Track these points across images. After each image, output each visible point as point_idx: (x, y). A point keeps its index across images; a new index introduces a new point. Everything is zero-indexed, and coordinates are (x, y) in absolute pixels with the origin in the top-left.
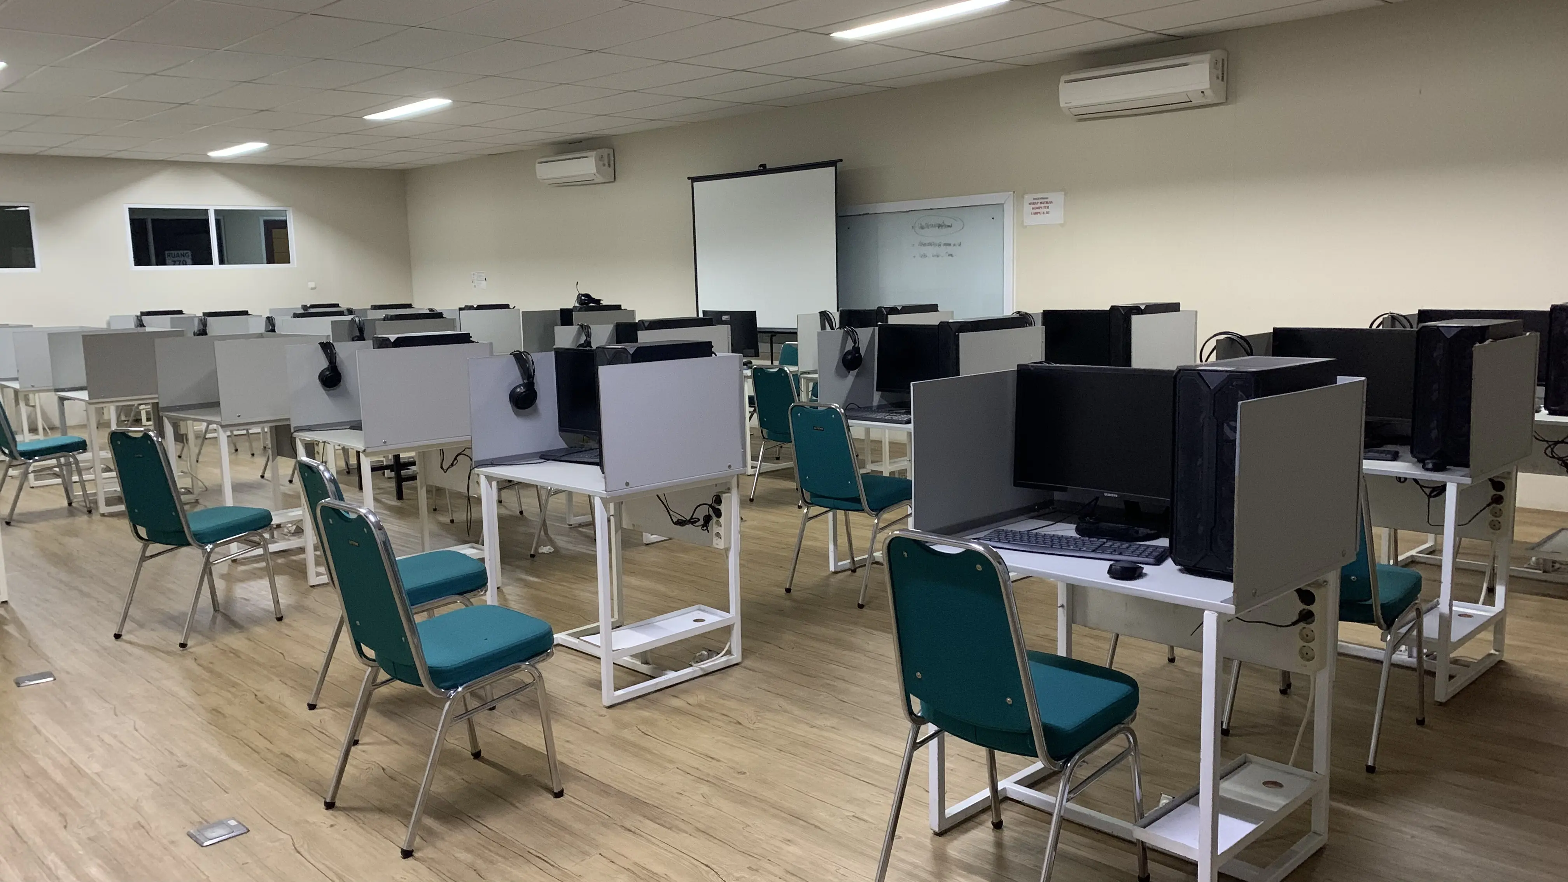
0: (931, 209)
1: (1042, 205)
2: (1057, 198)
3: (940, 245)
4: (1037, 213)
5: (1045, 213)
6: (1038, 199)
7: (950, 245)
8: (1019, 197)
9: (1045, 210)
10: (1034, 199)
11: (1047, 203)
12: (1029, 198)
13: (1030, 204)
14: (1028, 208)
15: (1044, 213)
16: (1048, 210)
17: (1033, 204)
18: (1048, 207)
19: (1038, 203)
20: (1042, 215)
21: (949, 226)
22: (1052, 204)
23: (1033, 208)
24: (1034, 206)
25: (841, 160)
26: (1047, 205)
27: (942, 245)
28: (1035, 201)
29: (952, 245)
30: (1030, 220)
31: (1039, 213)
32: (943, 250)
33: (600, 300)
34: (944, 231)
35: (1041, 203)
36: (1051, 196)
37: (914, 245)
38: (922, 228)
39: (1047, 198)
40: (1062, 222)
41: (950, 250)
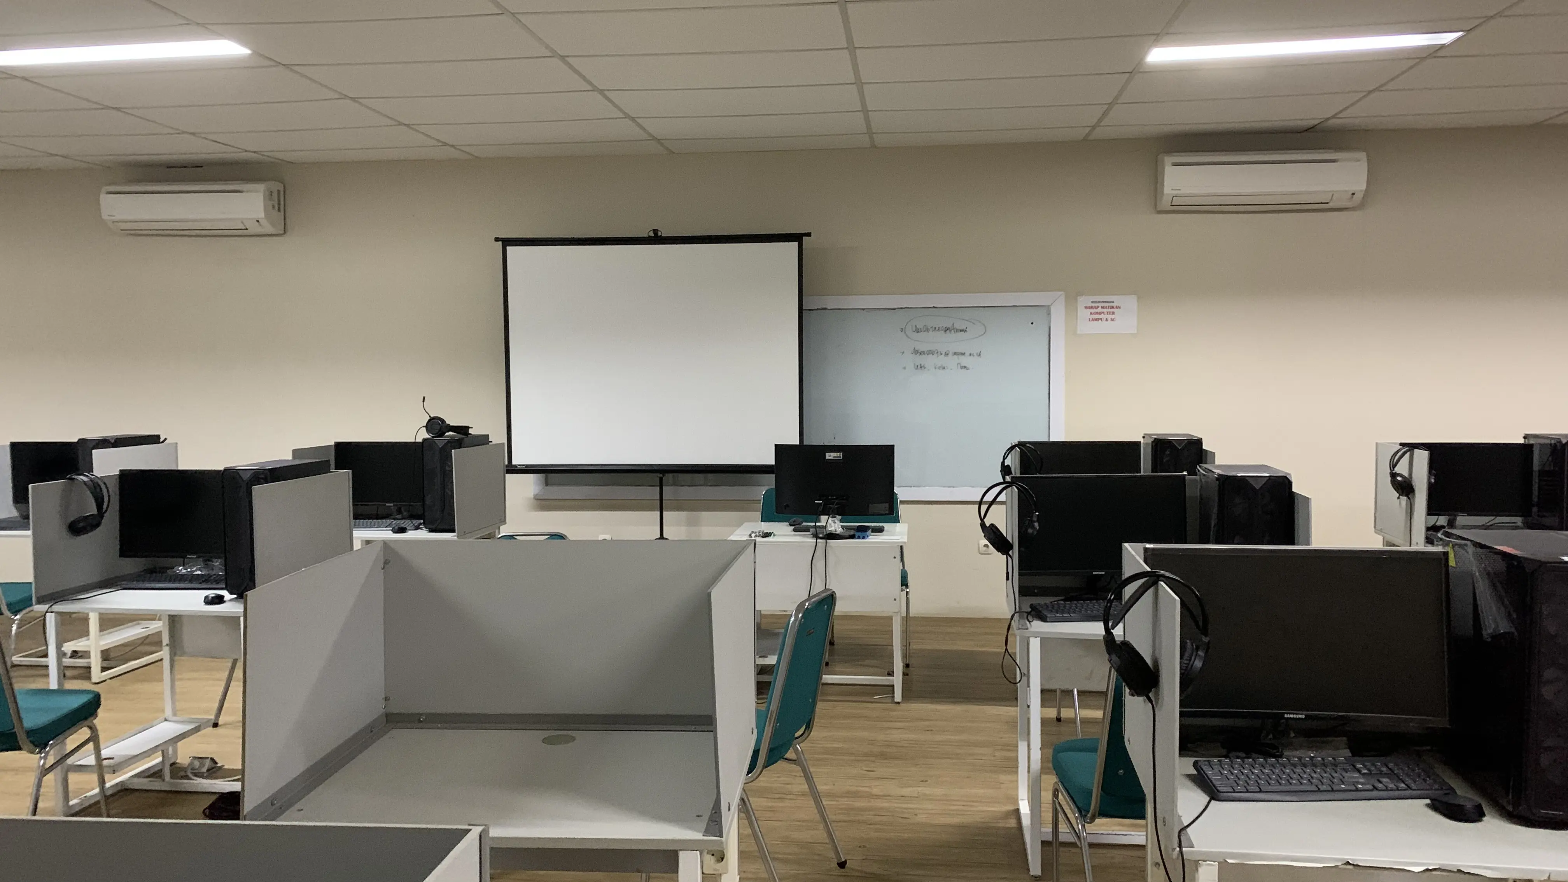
0: (934, 307)
1: (1105, 310)
2: (1128, 303)
3: (946, 354)
4: (1097, 320)
5: (1109, 320)
6: (1099, 302)
7: (963, 354)
8: (1071, 300)
9: (1110, 317)
10: (1092, 302)
11: (1112, 307)
12: (1084, 301)
13: (1086, 308)
14: (1084, 314)
15: (1107, 320)
16: (1113, 317)
17: (1092, 308)
18: (1113, 313)
19: (1098, 307)
20: (1104, 322)
21: (961, 331)
22: (1118, 310)
23: (1091, 313)
24: (1093, 311)
25: (809, 235)
26: (1112, 310)
27: (950, 354)
28: (1094, 305)
29: (967, 354)
30: (1086, 326)
31: (1101, 319)
32: (952, 361)
33: (468, 428)
34: (952, 336)
35: (1103, 307)
36: (1117, 300)
37: (903, 352)
38: (918, 331)
39: (1113, 302)
40: (1136, 332)
41: (964, 360)
